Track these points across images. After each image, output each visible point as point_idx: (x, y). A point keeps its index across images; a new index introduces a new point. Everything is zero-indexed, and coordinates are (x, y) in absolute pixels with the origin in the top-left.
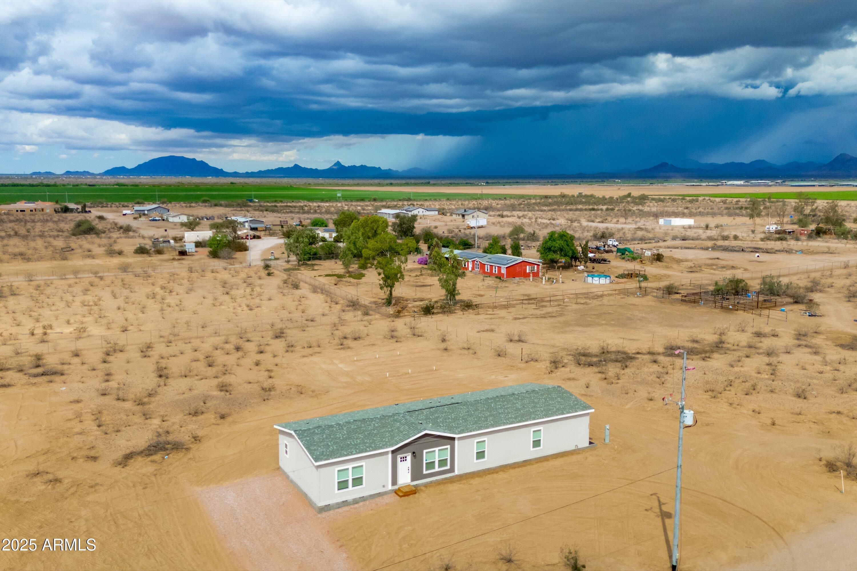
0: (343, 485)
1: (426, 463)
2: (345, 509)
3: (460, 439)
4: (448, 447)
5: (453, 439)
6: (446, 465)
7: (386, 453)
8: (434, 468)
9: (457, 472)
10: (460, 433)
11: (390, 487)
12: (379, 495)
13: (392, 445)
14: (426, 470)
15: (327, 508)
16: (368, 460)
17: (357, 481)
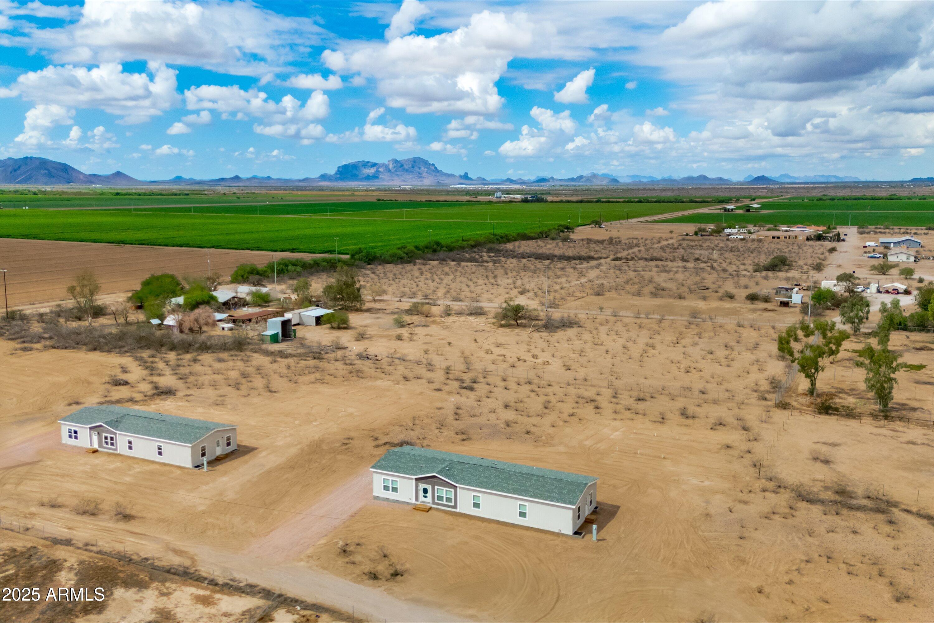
0: (386, 488)
1: (438, 496)
2: (386, 503)
3: (461, 488)
4: (453, 490)
5: (456, 487)
6: (451, 502)
7: (412, 479)
8: (443, 501)
9: (458, 510)
10: (461, 484)
11: (413, 501)
12: (407, 503)
13: (414, 475)
14: (438, 500)
15: (377, 498)
16: (401, 479)
17: (395, 490)
